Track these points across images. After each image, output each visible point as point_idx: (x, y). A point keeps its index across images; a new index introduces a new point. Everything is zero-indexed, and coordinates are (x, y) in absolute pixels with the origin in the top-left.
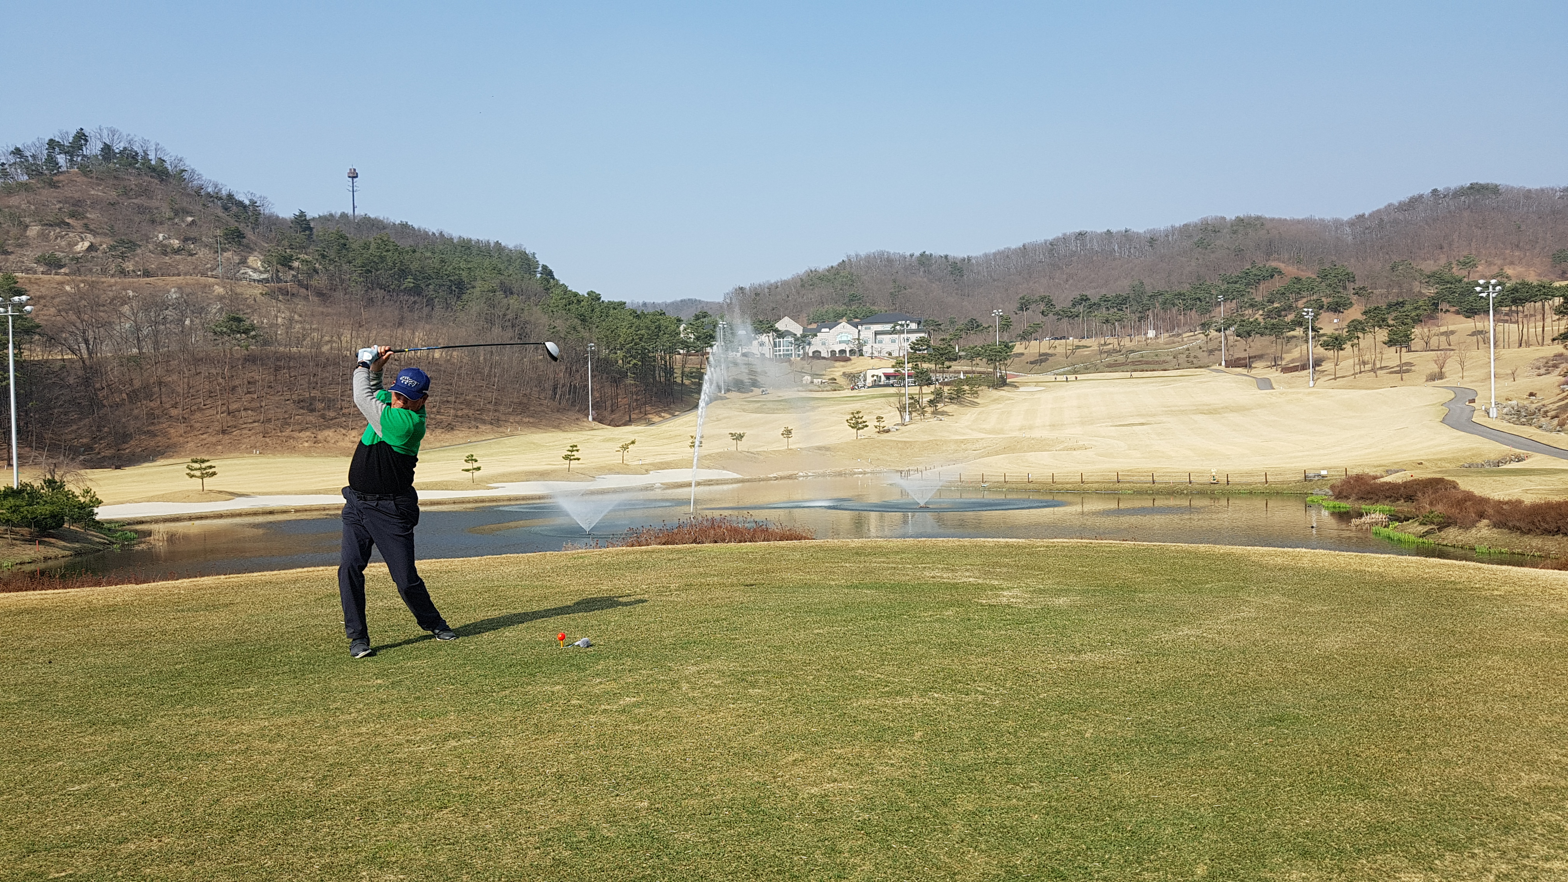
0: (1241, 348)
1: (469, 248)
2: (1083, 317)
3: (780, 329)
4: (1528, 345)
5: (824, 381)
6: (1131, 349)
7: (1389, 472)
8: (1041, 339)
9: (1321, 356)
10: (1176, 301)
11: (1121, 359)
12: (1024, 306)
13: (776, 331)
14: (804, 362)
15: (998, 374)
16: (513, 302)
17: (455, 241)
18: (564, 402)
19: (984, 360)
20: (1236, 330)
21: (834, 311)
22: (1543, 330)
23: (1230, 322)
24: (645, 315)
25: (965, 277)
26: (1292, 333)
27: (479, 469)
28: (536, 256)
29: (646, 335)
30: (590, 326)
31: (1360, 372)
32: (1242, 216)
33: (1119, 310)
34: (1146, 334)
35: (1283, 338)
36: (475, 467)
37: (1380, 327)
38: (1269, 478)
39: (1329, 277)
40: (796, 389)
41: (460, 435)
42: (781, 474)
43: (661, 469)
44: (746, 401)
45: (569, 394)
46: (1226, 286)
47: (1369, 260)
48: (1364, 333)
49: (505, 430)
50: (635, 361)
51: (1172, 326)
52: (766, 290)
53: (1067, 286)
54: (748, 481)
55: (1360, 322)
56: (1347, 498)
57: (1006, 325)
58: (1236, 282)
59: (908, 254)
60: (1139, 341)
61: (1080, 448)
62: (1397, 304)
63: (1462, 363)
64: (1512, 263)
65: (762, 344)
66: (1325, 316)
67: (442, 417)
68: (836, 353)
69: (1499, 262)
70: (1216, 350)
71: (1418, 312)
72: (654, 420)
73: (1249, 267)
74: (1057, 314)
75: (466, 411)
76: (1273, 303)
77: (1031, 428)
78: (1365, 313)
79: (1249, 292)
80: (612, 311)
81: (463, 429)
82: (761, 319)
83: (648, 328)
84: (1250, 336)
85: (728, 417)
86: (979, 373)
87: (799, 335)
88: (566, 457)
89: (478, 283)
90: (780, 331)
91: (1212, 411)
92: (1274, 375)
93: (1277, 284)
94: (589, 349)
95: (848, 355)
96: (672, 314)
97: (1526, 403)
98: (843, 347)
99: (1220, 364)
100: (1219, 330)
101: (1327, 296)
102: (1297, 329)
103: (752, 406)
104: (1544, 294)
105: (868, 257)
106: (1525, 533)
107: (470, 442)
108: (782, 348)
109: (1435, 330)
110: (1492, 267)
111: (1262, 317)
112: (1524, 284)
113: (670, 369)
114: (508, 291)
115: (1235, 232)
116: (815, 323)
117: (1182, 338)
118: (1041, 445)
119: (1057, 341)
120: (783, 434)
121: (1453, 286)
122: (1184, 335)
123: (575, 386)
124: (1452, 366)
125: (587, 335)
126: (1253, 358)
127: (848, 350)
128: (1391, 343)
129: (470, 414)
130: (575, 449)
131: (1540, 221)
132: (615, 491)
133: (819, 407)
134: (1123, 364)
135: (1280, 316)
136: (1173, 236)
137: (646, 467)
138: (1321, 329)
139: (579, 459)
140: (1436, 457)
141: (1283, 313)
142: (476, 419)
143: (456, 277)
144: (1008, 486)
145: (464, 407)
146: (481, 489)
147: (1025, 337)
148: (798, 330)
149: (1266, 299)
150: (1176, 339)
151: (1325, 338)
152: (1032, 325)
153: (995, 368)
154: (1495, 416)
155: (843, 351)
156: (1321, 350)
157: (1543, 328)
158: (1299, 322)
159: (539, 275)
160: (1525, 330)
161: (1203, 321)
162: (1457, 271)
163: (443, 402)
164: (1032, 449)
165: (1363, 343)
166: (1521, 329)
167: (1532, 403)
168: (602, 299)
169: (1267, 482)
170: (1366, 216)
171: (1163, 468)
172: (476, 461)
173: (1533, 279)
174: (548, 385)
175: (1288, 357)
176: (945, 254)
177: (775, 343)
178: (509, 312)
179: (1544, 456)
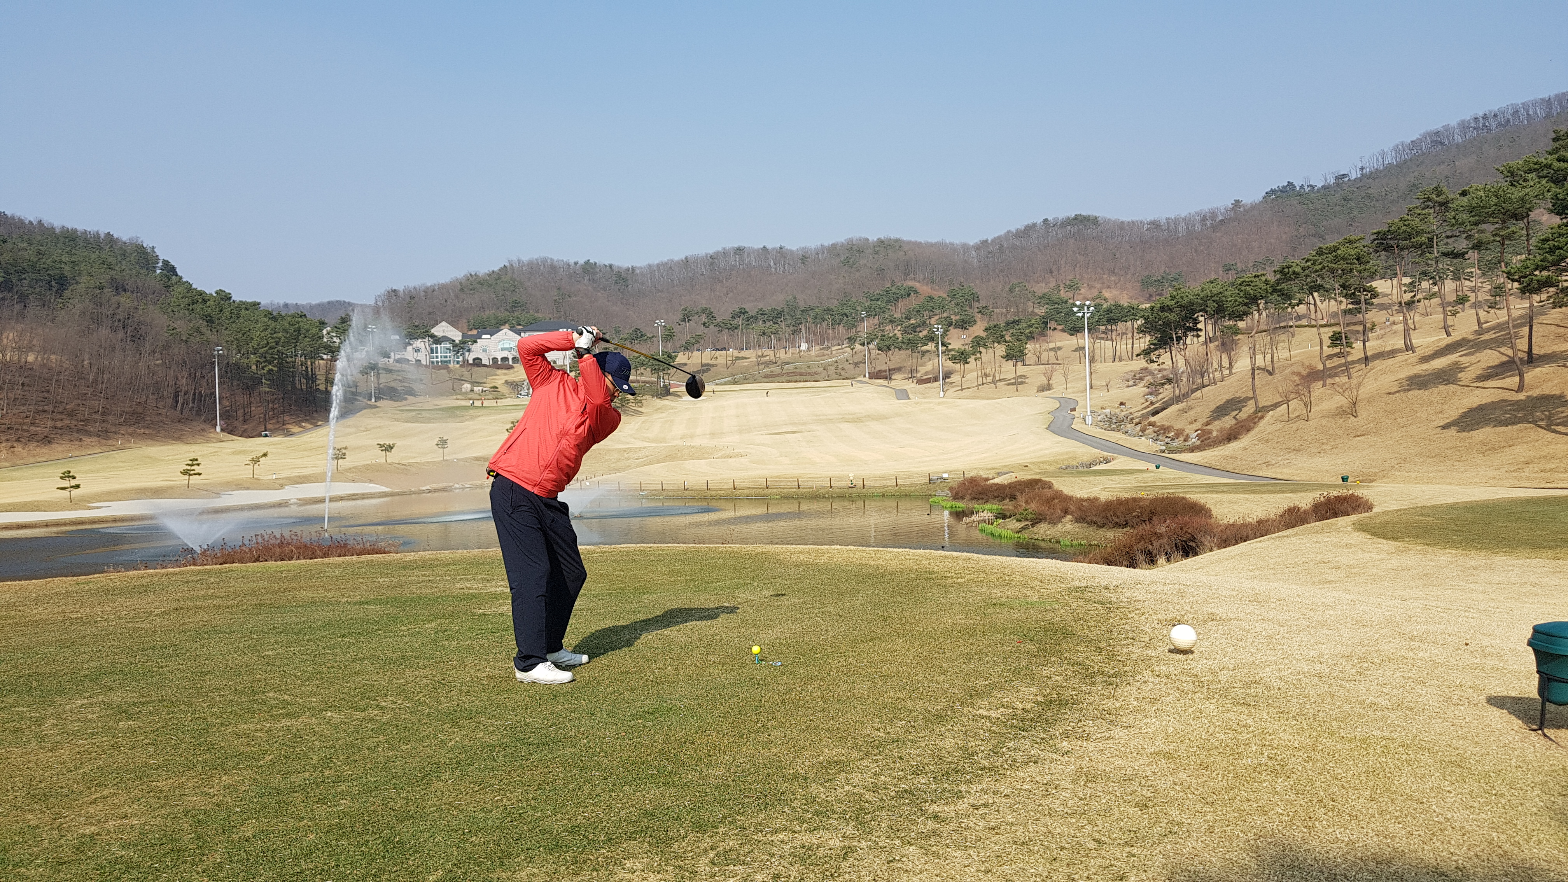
0: (883, 362)
1: (74, 240)
2: (742, 330)
3: (436, 334)
4: (1120, 360)
5: (485, 389)
6: (786, 361)
7: (999, 474)
8: (703, 350)
9: (951, 369)
10: (826, 317)
11: (777, 370)
12: (686, 317)
13: (432, 336)
14: (463, 369)
15: (662, 384)
16: (125, 300)
17: (57, 231)
18: (186, 412)
19: (648, 369)
20: (878, 344)
21: (496, 318)
22: (1132, 347)
23: (872, 337)
24: (283, 317)
25: (630, 286)
26: (925, 348)
27: (78, 486)
28: (155, 250)
29: (283, 338)
30: (218, 327)
31: (983, 384)
32: (883, 238)
33: (774, 323)
34: (799, 347)
35: (919, 352)
36: (73, 484)
37: (999, 343)
38: (900, 482)
39: (957, 296)
40: (455, 397)
41: (59, 449)
42: (435, 486)
43: (298, 483)
44: (400, 410)
45: (193, 403)
46: (869, 303)
47: (992, 282)
48: (986, 348)
49: (115, 443)
50: (270, 367)
51: (823, 340)
52: (422, 294)
53: (727, 299)
54: (397, 494)
55: (982, 338)
56: (963, 498)
57: (669, 336)
58: (878, 300)
59: (572, 261)
60: (793, 354)
61: (736, 456)
62: (1014, 322)
63: (1066, 376)
64: (1109, 287)
65: (417, 350)
66: (953, 331)
67: (38, 429)
68: (498, 361)
69: (1098, 286)
70: (861, 362)
71: (1031, 329)
72: (293, 430)
73: (890, 286)
74: (718, 325)
75: (67, 422)
76: (910, 319)
77: (692, 436)
78: (986, 330)
79: (889, 309)
80: (243, 312)
81: (64, 442)
82: (416, 324)
83: (285, 331)
84: (890, 350)
85: (379, 427)
86: (644, 382)
87: (457, 342)
88: (185, 472)
89: (84, 279)
90: (436, 337)
91: (856, 420)
92: (910, 386)
93: (913, 302)
94: (216, 353)
95: (511, 363)
96: (316, 317)
97: (1117, 411)
98: (505, 354)
99: (865, 376)
100: (863, 344)
101: (956, 314)
102: (929, 343)
103: (405, 414)
104: (1133, 314)
105: (531, 264)
106: (1101, 527)
107: (72, 457)
108: (439, 355)
109: (1045, 346)
110: (1093, 290)
111: (900, 332)
112: (1117, 306)
113: (312, 375)
114: (119, 288)
115: (877, 253)
116: (476, 329)
117: (831, 351)
118: (701, 453)
119: (718, 353)
120: (437, 445)
121: (1060, 306)
122: (833, 348)
123: (200, 393)
124: (1057, 379)
125: (214, 338)
126: (892, 371)
127: (510, 357)
128: (1008, 357)
129: (72, 426)
130: (195, 462)
131: (1131, 250)
132: (242, 509)
133: (479, 416)
134: (779, 375)
135: (915, 332)
136: (822, 254)
137: (281, 482)
138: (950, 344)
139: (200, 474)
140: (1040, 460)
141: (918, 329)
142: (78, 431)
143: (57, 271)
144: (665, 493)
145: (64, 417)
146: (80, 509)
147: (687, 347)
148: (457, 336)
149: (904, 316)
150: (826, 352)
151: (953, 353)
152: (694, 336)
153: (659, 378)
154: (1090, 423)
155: (505, 359)
156: (949, 363)
157: (1133, 344)
158: (931, 338)
159: (158, 271)
160: (1118, 347)
161: (849, 336)
162: (1064, 294)
163: (38, 412)
164: (691, 458)
165: (985, 357)
166: (1114, 346)
167: (1122, 411)
168: (233, 298)
169: (897, 485)
170: (989, 242)
171: (807, 474)
172: (74, 478)
173: (1125, 302)
174: (168, 392)
175: (922, 370)
176: (609, 263)
177: (432, 350)
178: (118, 311)
179: (1126, 458)
